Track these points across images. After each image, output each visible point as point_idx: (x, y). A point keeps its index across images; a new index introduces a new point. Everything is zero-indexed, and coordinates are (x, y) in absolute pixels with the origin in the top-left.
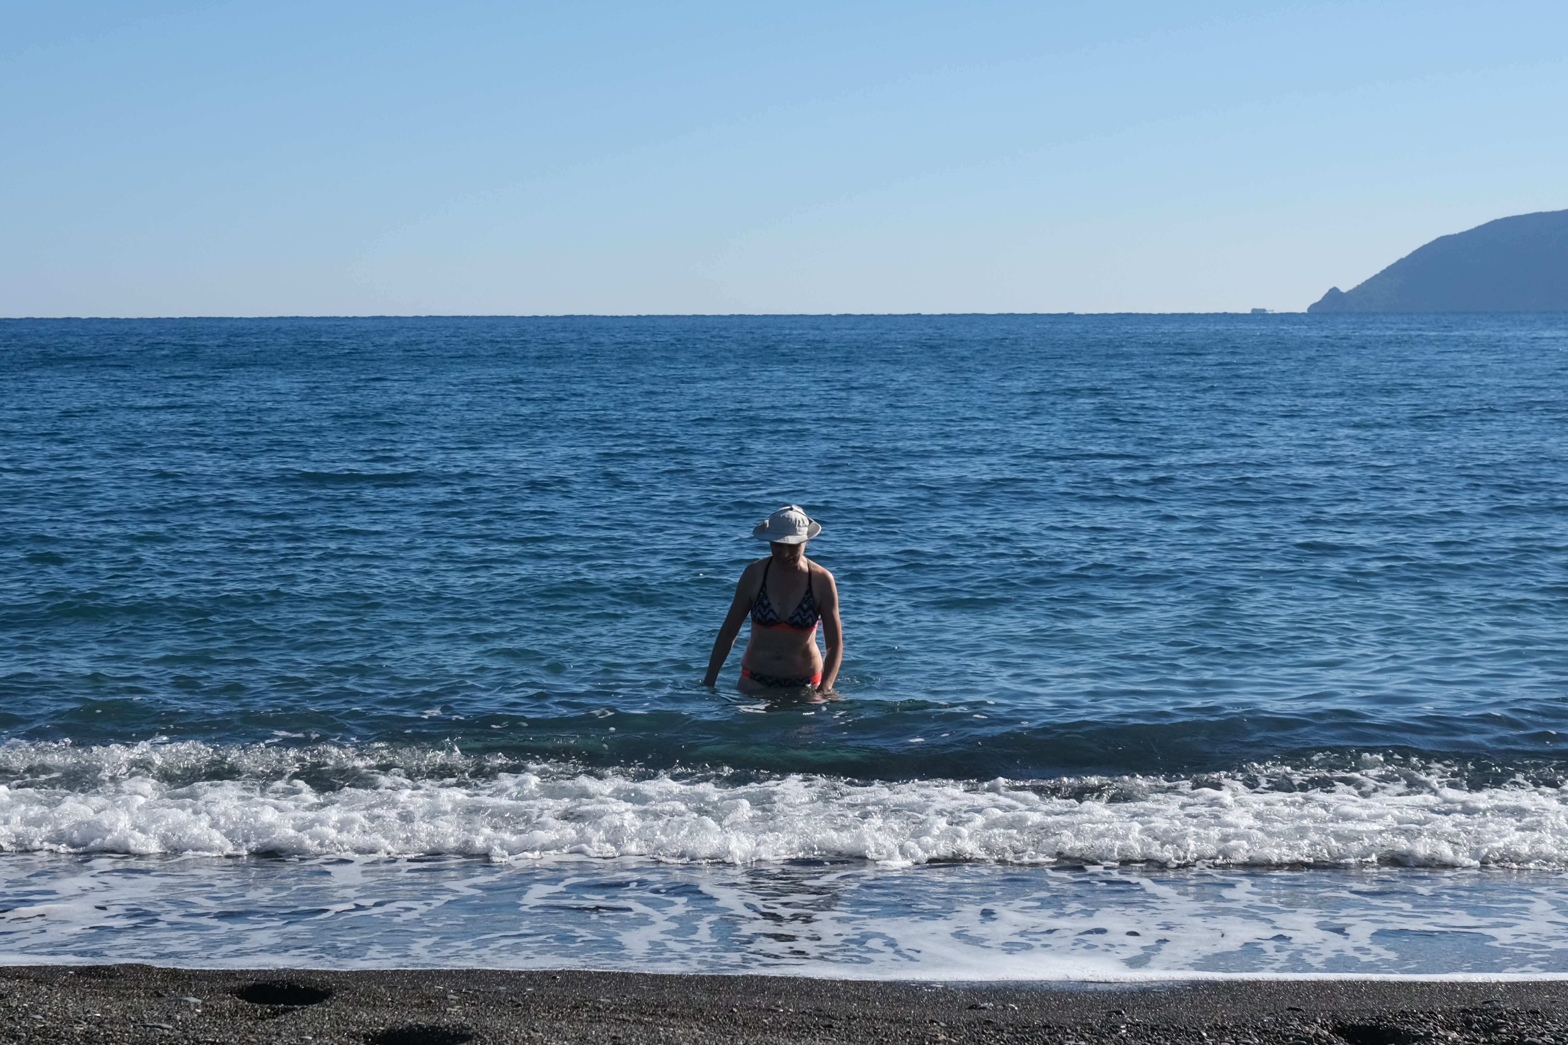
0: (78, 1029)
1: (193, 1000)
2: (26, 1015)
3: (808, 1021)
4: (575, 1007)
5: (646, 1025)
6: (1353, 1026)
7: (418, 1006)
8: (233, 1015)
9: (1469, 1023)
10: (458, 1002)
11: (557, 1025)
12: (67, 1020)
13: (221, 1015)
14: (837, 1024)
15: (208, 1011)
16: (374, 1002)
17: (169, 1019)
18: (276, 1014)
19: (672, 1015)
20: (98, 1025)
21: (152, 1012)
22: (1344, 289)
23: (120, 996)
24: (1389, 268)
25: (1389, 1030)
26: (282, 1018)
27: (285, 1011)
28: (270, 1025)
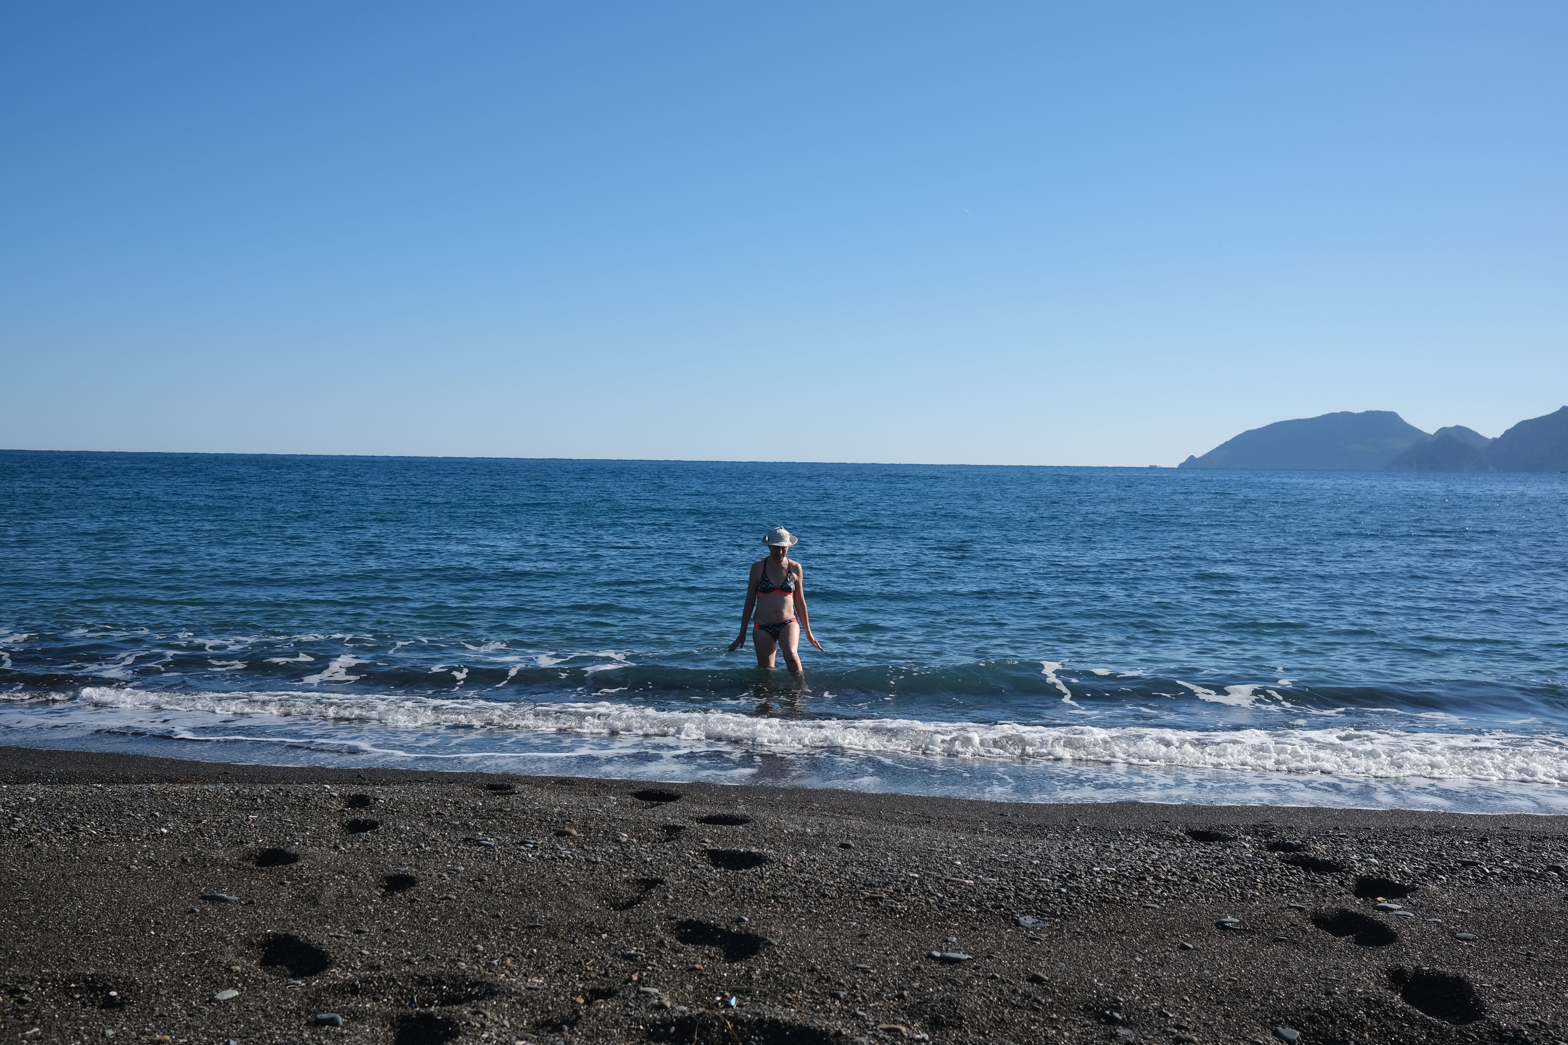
0: (556, 810)
1: (612, 798)
2: (530, 803)
3: (918, 819)
4: (801, 808)
5: (837, 818)
6: (1196, 831)
7: (723, 805)
8: (632, 806)
9: (1257, 832)
10: (743, 803)
11: (792, 816)
12: (551, 806)
13: (626, 806)
14: (932, 821)
15: (620, 803)
16: (702, 802)
17: (600, 807)
18: (653, 806)
19: (850, 814)
20: (566, 809)
21: (592, 803)
22: (1197, 456)
23: (577, 795)
24: (1221, 446)
25: (1215, 834)
26: (656, 808)
27: (657, 805)
28: (650, 812)
